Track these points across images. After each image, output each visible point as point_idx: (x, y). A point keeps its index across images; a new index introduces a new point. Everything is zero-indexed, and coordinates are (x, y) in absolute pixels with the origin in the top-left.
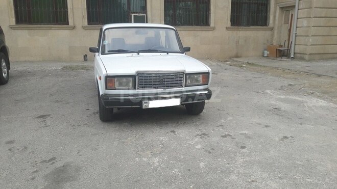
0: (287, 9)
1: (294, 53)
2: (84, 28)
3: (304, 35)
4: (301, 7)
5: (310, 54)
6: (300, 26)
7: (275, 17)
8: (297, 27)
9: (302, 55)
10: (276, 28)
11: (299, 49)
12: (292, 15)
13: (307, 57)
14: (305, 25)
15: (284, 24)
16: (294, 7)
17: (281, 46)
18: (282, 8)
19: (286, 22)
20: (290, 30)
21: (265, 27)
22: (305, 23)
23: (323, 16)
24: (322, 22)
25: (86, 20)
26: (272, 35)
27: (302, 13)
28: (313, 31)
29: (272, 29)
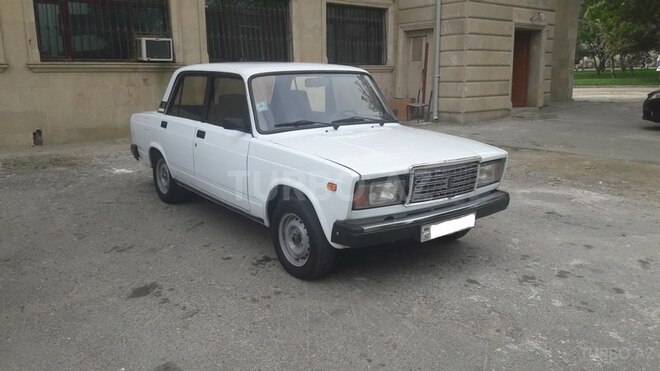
0: (418, 35)
1: (438, 112)
2: (31, 68)
3: (453, 79)
4: (445, 31)
5: (467, 113)
6: (447, 64)
7: (396, 48)
8: (440, 67)
9: (452, 115)
10: (399, 67)
11: (446, 104)
12: (427, 45)
13: (461, 118)
14: (455, 63)
15: (413, 60)
16: (431, 30)
17: (413, 100)
18: (407, 32)
19: (416, 58)
20: (424, 72)
21: (380, 67)
22: (454, 59)
23: (480, 47)
24: (479, 58)
25: (37, 51)
26: (394, 82)
27: (448, 42)
28: (469, 73)
29: (392, 70)
